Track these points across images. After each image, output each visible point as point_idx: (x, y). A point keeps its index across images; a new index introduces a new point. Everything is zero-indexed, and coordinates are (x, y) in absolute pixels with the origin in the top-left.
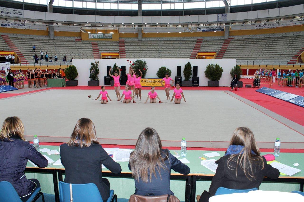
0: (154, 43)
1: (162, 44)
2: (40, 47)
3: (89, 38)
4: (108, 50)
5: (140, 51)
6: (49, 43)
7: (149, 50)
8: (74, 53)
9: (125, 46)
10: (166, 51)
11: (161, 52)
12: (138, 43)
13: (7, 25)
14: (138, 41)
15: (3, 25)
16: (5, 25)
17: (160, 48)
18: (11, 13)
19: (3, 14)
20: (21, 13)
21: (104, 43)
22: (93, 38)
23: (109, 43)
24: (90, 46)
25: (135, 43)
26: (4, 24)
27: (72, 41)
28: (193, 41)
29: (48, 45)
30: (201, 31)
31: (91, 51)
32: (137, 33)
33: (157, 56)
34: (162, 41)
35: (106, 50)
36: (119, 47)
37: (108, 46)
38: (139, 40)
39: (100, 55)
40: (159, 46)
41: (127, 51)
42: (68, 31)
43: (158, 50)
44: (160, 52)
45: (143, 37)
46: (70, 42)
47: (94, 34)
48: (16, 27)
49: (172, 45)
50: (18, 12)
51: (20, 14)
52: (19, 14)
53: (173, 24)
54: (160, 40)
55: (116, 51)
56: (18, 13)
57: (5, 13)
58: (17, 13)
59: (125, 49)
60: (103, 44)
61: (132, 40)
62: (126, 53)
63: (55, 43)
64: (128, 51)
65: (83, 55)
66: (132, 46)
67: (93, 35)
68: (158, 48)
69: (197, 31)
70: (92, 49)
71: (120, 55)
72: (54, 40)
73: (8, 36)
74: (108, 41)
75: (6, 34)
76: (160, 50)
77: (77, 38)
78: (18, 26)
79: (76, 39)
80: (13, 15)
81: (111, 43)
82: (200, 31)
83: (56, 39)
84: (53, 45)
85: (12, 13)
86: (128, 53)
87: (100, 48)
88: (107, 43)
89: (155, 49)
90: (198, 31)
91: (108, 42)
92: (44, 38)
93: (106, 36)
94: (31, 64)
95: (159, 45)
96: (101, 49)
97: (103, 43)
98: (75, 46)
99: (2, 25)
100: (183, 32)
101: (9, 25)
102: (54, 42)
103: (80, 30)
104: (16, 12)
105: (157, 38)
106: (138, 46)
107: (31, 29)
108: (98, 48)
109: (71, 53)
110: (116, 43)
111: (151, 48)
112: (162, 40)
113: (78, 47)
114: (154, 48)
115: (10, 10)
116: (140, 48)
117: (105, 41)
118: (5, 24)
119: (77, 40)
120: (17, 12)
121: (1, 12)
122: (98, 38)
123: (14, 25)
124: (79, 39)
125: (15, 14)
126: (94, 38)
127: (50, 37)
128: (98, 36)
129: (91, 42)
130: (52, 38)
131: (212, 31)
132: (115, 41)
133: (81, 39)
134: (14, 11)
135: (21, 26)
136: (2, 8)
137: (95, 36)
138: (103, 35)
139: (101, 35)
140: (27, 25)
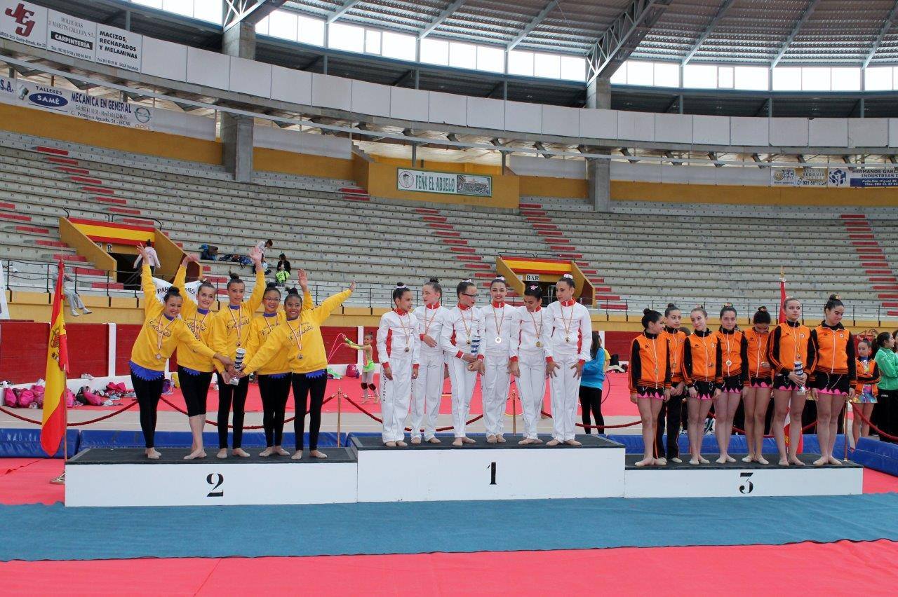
1: (706, 233)
5: (639, 259)
9: (563, 233)
13: (57, 101)
14: (597, 216)
15: (40, 98)
16: (45, 99)
17: (712, 247)
18: (91, 44)
19: (57, 45)
20: (131, 48)
22: (413, 188)
24: (418, 224)
26: (43, 95)
28: (828, 223)
30: (847, 184)
34: (697, 219)
36: (539, 233)
37: (490, 229)
38: (600, 210)
40: (700, 240)
41: (588, 256)
42: (304, 151)
45: (614, 198)
47: (420, 173)
48: (91, 114)
50: (122, 42)
51: (128, 51)
52: (123, 53)
53: (742, 150)
54: (682, 212)
56: (121, 49)
57: (69, 40)
58: (116, 48)
59: (575, 247)
61: (571, 209)
62: (588, 263)
64: (592, 257)
66: (589, 235)
67: (415, 178)
68: (702, 246)
69: (831, 185)
72: (253, 188)
73: (66, 153)
74: (474, 207)
75: (61, 146)
77: (347, 185)
78: (100, 109)
79: (341, 190)
80: (99, 55)
82: (842, 182)
85: (97, 44)
87: (465, 234)
90: (834, 182)
91: (474, 209)
92: (213, 175)
93: (468, 186)
95: (694, 234)
97: (462, 214)
99: (34, 98)
100: (773, 184)
101: (63, 102)
104: (112, 43)
105: (665, 204)
107: (152, 129)
108: (458, 235)
111: (674, 245)
112: (690, 213)
115: (90, 29)
116: (626, 244)
117: (461, 207)
118: (48, 96)
119: (350, 195)
120: (119, 41)
121: (53, 35)
122: (433, 189)
123: (83, 105)
124: (353, 191)
125: (107, 49)
126: (420, 188)
127: (237, 170)
128: (435, 181)
129: (412, 207)
130: (242, 176)
131: (893, 185)
132: (504, 209)
133: (367, 193)
134: (104, 37)
135: (111, 111)
136: (57, 16)
137: (421, 179)
138: (453, 180)
139: (447, 179)
140: (138, 109)
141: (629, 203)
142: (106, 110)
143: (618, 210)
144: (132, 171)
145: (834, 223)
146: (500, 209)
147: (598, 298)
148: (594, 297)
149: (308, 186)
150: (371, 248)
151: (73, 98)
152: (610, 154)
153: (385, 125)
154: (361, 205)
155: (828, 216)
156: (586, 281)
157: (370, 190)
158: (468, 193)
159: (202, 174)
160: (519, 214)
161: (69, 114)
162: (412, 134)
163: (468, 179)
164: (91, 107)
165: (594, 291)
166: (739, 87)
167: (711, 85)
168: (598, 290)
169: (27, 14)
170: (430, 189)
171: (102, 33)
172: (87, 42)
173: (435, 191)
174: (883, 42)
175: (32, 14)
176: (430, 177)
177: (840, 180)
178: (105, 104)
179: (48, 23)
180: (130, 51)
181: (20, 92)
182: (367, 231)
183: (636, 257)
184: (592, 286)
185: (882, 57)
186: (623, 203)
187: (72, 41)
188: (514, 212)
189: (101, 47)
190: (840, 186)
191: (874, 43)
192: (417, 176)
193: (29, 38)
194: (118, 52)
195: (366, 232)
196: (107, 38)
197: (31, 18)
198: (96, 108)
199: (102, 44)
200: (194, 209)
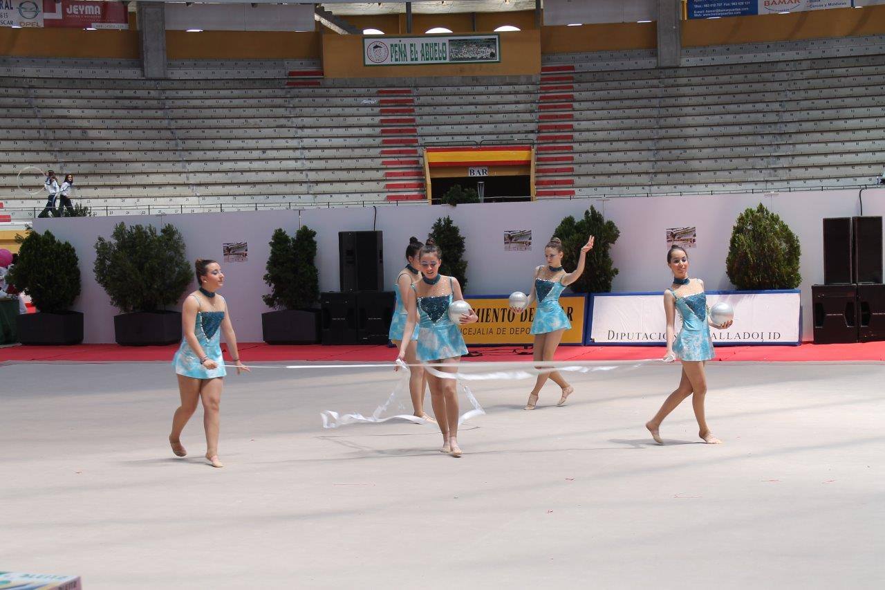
0: (756, 76)
1: (800, 84)
2: (85, 123)
3: (368, 62)
4: (475, 128)
5: (662, 132)
6: (135, 103)
7: (719, 125)
8: (270, 154)
9: (576, 105)
10: (826, 125)
11: (790, 134)
12: (656, 82)
14: (656, 73)
17: (792, 106)
21: (455, 90)
22: (388, 62)
23: (482, 89)
24: (368, 110)
25: (638, 83)
27: (267, 82)
29: (132, 112)
31: (370, 141)
32: (654, 20)
33: (762, 157)
34: (805, 65)
35: (462, 129)
36: (540, 107)
37: (472, 109)
38: (664, 64)
39: (421, 160)
40: (782, 97)
41: (586, 135)
43: (772, 118)
44: (784, 129)
46: (256, 92)
47: (396, 40)
49: (866, 86)
54: (791, 55)
55: (516, 137)
59: (575, 124)
60: (443, 99)
61: (621, 68)
62: (576, 146)
63: (167, 98)
64: (590, 135)
65: (322, 164)
66: (617, 103)
67: (389, 47)
68: (776, 106)
70: (378, 130)
71: (538, 160)
72: (164, 84)
74: (474, 78)
76: (787, 117)
77: (297, 65)
79: (291, 74)
81: (496, 89)
83: (178, 74)
84: (160, 113)
86: (585, 146)
87: (426, 119)
88: (468, 89)
89: (753, 117)
91: (476, 81)
92: (114, 73)
94: (16, 223)
95: (779, 88)
96: (432, 129)
97: (449, 90)
98: (281, 111)
102: (168, 93)
103: (317, 17)
105: (771, 46)
106: (655, 102)
108: (413, 120)
109: (256, 154)
110: (523, 88)
111: (733, 108)
112: (803, 54)
113: (298, 121)
114: (749, 107)
116: (663, 112)
117: (456, 80)
119: (296, 81)
122: (416, 59)
124: (305, 73)
126: (396, 60)
127: (145, 64)
128: (419, 48)
129: (376, 87)
130: (154, 69)
132: (519, 76)
133: (322, 74)
137: (397, 49)
138: (444, 44)
139: (436, 44)
140: (21, 4)
143: (694, 61)
146: (512, 77)
149: (245, 74)
150: (266, 150)
154: (305, 91)
157: (326, 70)
170: (412, 60)
173: (419, 62)
176: (411, 45)
182: (278, 127)
183: (660, 131)
188: (533, 80)
192: (392, 45)
195: (277, 129)
200: (47, 120)
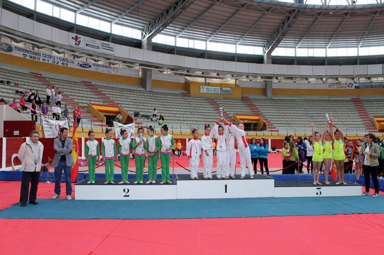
9: (256, 106)
12: (270, 102)
13: (88, 66)
14: (268, 100)
16: (84, 66)
18: (99, 47)
19: (88, 48)
20: (111, 48)
22: (205, 92)
26: (84, 64)
27: (177, 95)
28: (347, 101)
30: (353, 88)
32: (264, 87)
34: (302, 101)
36: (248, 106)
38: (269, 98)
45: (273, 94)
47: (208, 87)
48: (99, 70)
50: (109, 46)
52: (109, 50)
53: (317, 77)
54: (297, 98)
56: (108, 48)
58: (107, 48)
59: (260, 111)
60: (222, 103)
61: (259, 98)
64: (266, 114)
67: (206, 88)
68: (304, 110)
69: (348, 88)
73: (91, 83)
74: (226, 98)
75: (89, 81)
76: (309, 112)
78: (102, 68)
79: (181, 93)
80: (101, 51)
81: (233, 101)
82: (352, 87)
83: (155, 91)
85: (100, 47)
88: (226, 100)
90: (349, 87)
92: (138, 89)
93: (224, 91)
97: (222, 100)
99: (81, 65)
100: (328, 88)
101: (90, 66)
104: (105, 47)
105: (291, 96)
107: (119, 74)
110: (239, 101)
111: (294, 109)
112: (300, 99)
113: (193, 105)
115: (98, 42)
116: (278, 109)
117: (221, 98)
118: (85, 65)
119: (184, 95)
120: (107, 46)
121: (87, 45)
123: (97, 67)
124: (186, 93)
125: (104, 48)
126: (207, 92)
127: (146, 87)
128: (213, 89)
129: (205, 98)
130: (148, 89)
131: (369, 88)
132: (236, 98)
133: (190, 94)
134: (103, 45)
135: (106, 69)
136: (88, 39)
137: (208, 89)
138: (219, 89)
139: (217, 89)
140: (114, 68)
141: (279, 96)
142: (104, 68)
143: (275, 98)
144: (112, 88)
145: (349, 101)
146: (234, 98)
147: (268, 128)
148: (267, 127)
149: (170, 92)
150: (191, 112)
151: (93, 65)
152: (272, 79)
153: (195, 71)
154: (188, 98)
155: (347, 99)
156: (264, 122)
157: (191, 92)
158: (224, 93)
159: (135, 89)
160: (241, 100)
161: (92, 70)
162: (205, 74)
163: (224, 89)
164: (99, 68)
165: (267, 126)
166: (315, 56)
167: (306, 55)
168: (268, 125)
169: (79, 38)
170: (211, 92)
171: (102, 44)
172: (97, 47)
173: (213, 93)
174: (365, 39)
175: (80, 38)
176: (211, 88)
177: (351, 86)
178: (103, 66)
179: (85, 41)
180: (111, 49)
181: (76, 64)
182: (190, 106)
183: (281, 114)
184: (267, 124)
185: (365, 44)
186: (277, 96)
187: (93, 47)
188: (240, 99)
189: (102, 48)
190: (351, 88)
191: (362, 39)
193: (79, 46)
194: (107, 49)
196: (104, 45)
197: (80, 40)
198: (100, 68)
199: (102, 47)
200: (132, 100)
